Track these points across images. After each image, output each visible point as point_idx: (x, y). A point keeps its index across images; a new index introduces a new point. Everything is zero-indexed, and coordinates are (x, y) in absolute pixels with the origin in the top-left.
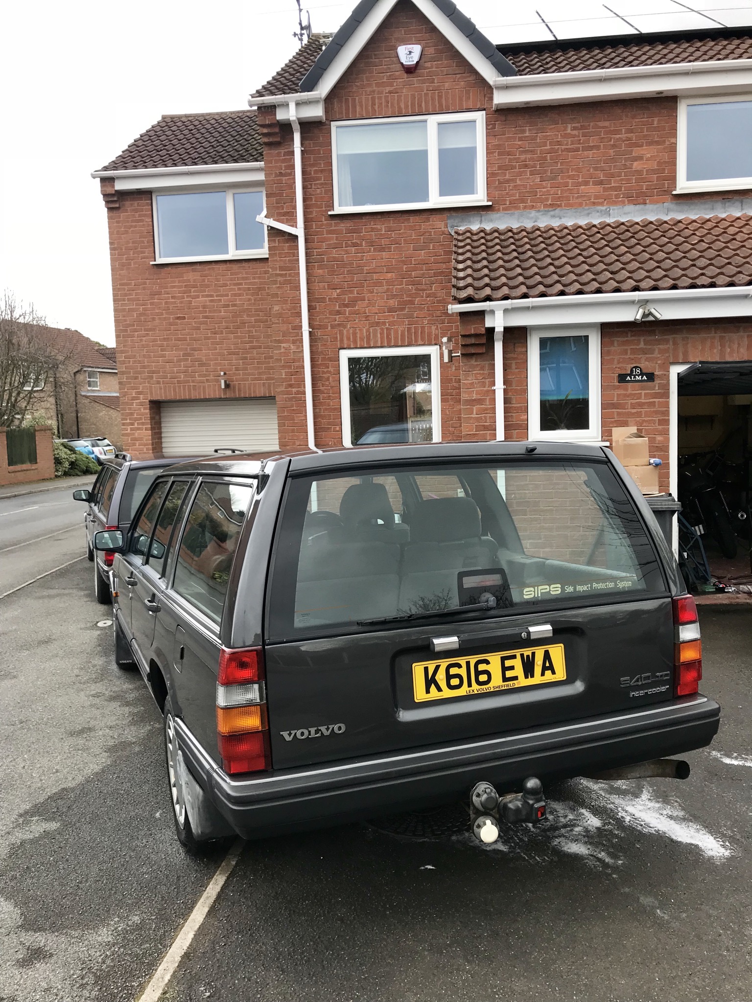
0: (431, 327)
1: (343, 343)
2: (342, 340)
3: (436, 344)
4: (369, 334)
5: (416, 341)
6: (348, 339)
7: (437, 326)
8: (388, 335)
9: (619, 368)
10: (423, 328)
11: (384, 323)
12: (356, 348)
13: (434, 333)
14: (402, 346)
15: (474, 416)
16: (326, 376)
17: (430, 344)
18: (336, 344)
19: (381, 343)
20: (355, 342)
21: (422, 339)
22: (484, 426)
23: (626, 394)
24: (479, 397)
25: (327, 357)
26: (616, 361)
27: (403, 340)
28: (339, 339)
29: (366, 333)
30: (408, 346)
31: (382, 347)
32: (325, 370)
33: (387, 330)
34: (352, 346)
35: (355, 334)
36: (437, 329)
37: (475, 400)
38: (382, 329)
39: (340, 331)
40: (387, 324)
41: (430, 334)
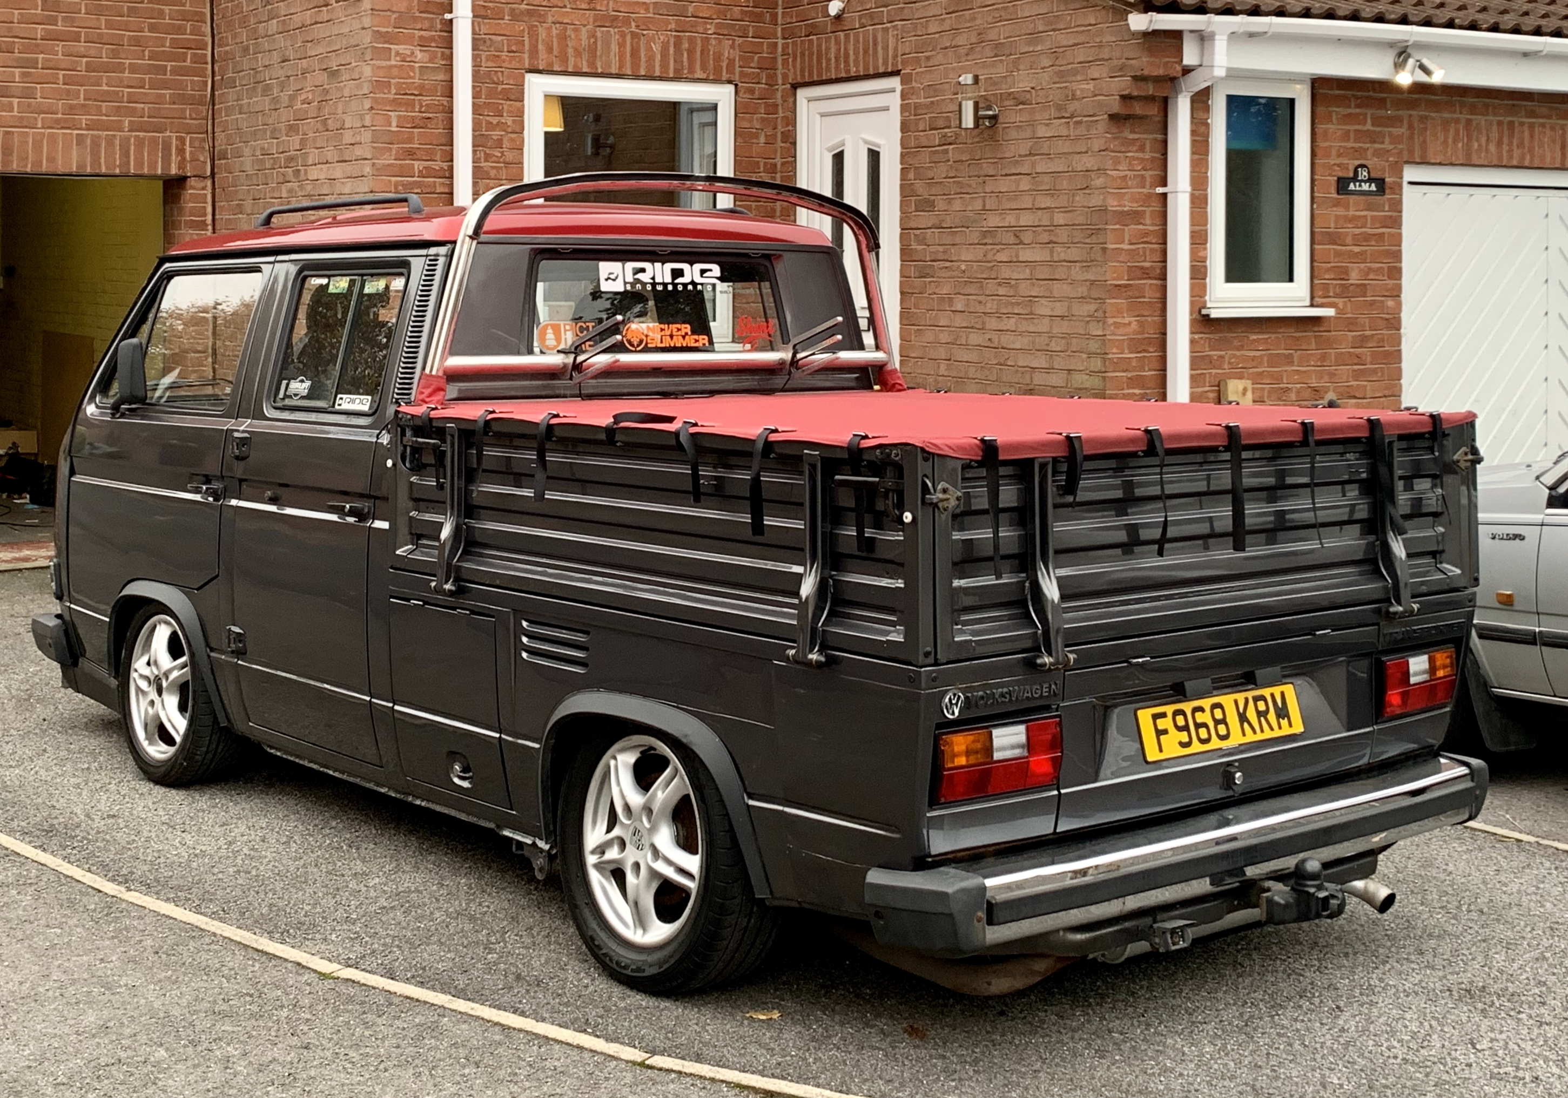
0: (720, 41)
1: (537, 58)
2: (534, 52)
3: (730, 82)
4: (595, 43)
5: (691, 70)
6: (550, 50)
7: (734, 40)
8: (635, 53)
9: (1339, 165)
10: (706, 40)
11: (627, 21)
12: (565, 73)
13: (726, 54)
14: (661, 79)
15: (1126, 246)
16: (496, 134)
17: (717, 81)
18: (521, 60)
19: (620, 68)
20: (564, 59)
21: (704, 69)
22: (1142, 268)
23: (1346, 216)
24: (1135, 206)
25: (500, 87)
26: (1334, 152)
27: (664, 65)
28: (527, 47)
29: (589, 38)
30: (677, 78)
31: (619, 76)
32: (495, 120)
33: (632, 39)
34: (556, 68)
35: (563, 38)
36: (732, 47)
37: (1127, 213)
38: (623, 35)
39: (531, 28)
40: (633, 24)
41: (718, 58)
